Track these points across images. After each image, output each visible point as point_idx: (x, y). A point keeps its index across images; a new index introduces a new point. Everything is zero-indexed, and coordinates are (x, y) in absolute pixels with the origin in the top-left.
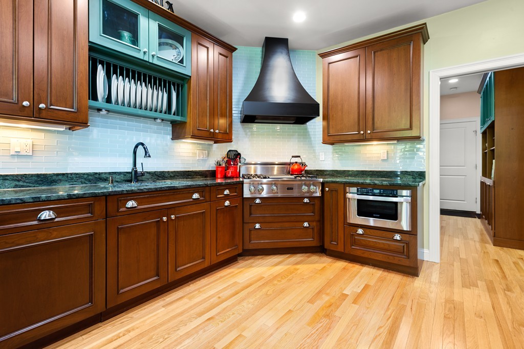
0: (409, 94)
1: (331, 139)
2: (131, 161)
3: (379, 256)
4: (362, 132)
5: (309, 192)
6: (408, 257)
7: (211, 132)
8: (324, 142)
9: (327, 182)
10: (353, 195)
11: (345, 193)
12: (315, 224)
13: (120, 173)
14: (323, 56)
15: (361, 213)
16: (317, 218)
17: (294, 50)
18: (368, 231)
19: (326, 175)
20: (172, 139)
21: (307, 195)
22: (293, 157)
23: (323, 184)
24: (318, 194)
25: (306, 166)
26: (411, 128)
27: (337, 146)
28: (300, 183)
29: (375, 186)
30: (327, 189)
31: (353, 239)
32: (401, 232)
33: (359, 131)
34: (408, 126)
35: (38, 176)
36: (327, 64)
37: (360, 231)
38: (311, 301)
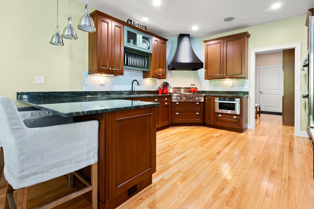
0: (241, 59)
1: (208, 77)
2: (131, 87)
3: (227, 125)
4: (222, 75)
5: (199, 100)
6: (239, 125)
7: (159, 75)
8: (205, 79)
9: (206, 96)
10: (217, 101)
11: (214, 100)
12: (201, 113)
13: (127, 91)
14: (205, 42)
15: (220, 108)
16: (202, 111)
17: (192, 38)
18: (223, 115)
19: (206, 93)
20: (143, 78)
21: (198, 101)
22: (191, 85)
23: (205, 96)
24: (203, 100)
25: (197, 89)
26: (241, 74)
27: (211, 80)
28: (195, 96)
29: (226, 97)
30: (206, 99)
31: (217, 119)
32: (236, 115)
33: (220, 74)
34: (240, 73)
35: (107, 92)
36: (207, 45)
37: (220, 115)
38: (200, 137)
